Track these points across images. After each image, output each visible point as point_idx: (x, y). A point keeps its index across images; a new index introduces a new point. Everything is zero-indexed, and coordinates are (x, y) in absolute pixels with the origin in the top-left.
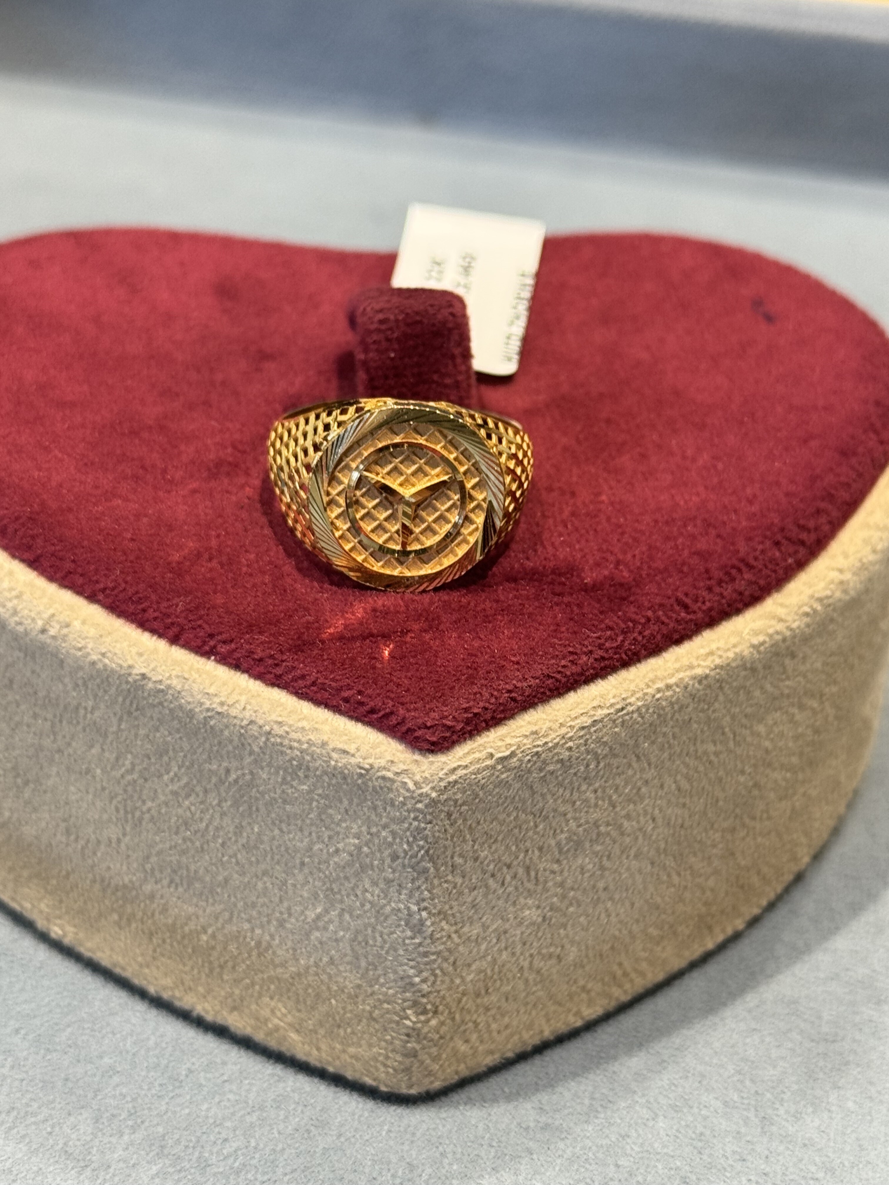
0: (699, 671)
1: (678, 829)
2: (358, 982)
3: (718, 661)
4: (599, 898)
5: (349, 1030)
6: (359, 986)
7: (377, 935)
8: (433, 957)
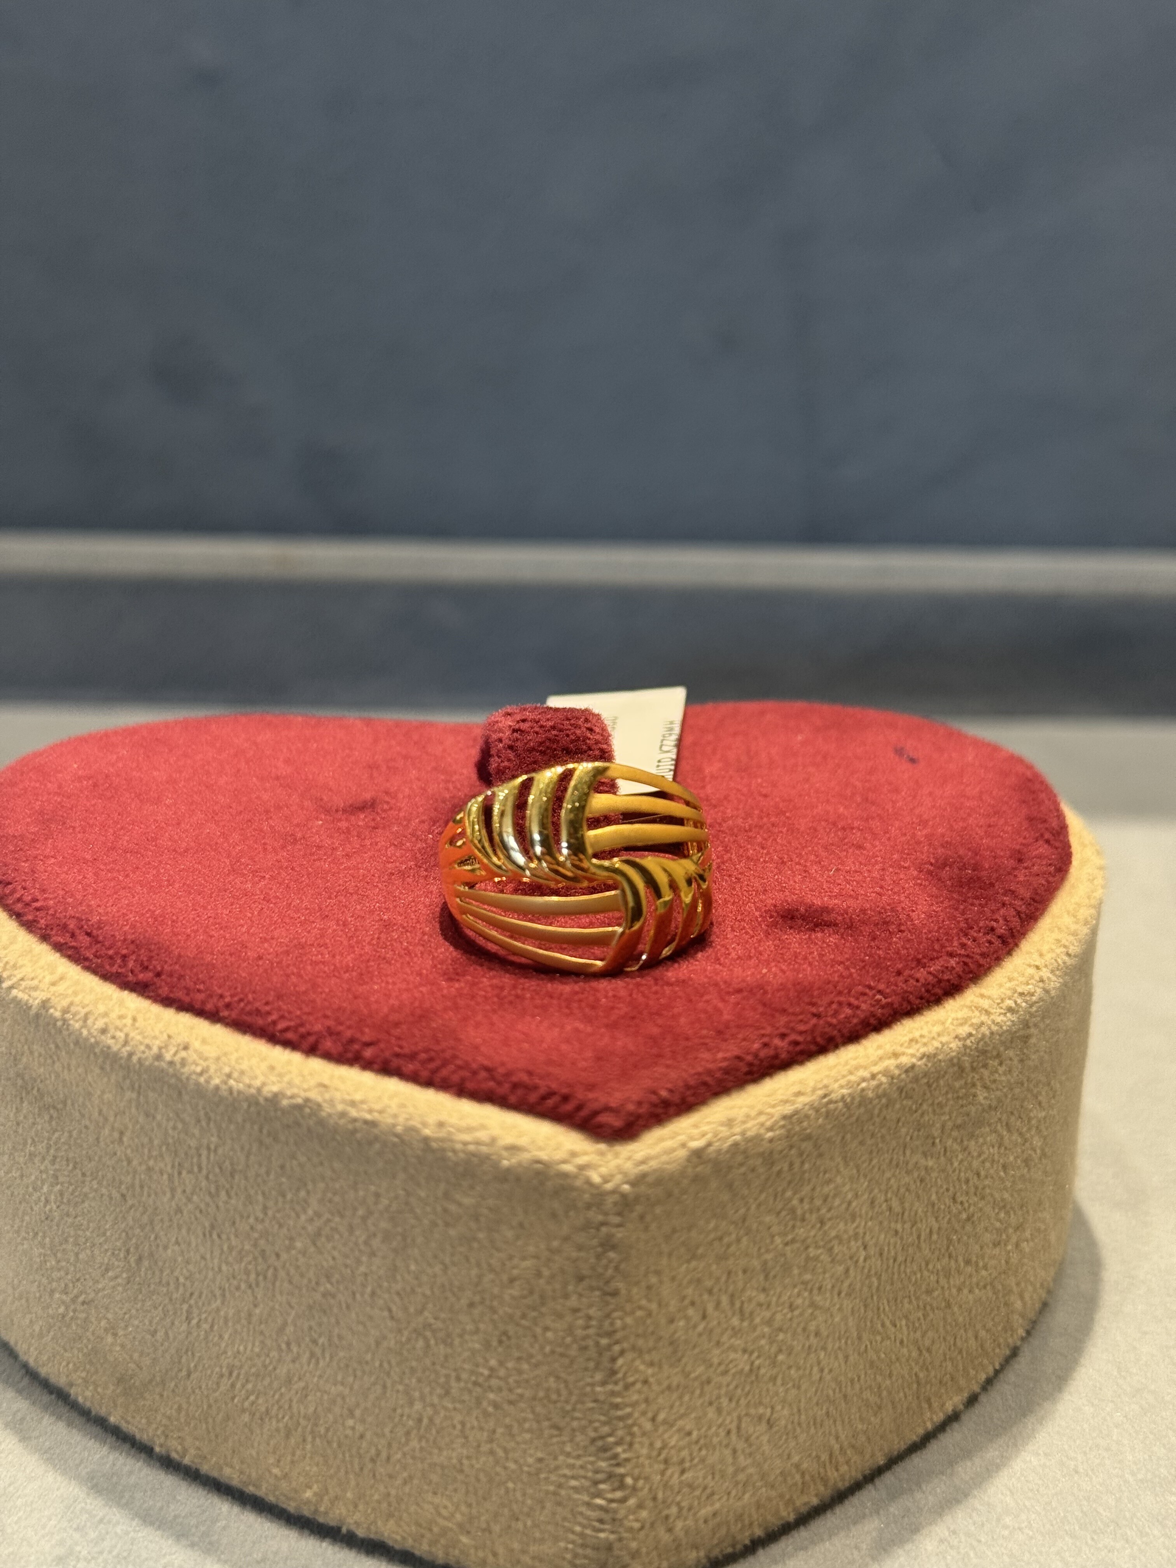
0: (905, 1060)
1: (891, 1261)
2: (540, 1455)
3: (923, 1050)
4: (810, 1347)
5: (529, 1523)
6: (540, 1460)
7: (562, 1386)
8: (628, 1410)
